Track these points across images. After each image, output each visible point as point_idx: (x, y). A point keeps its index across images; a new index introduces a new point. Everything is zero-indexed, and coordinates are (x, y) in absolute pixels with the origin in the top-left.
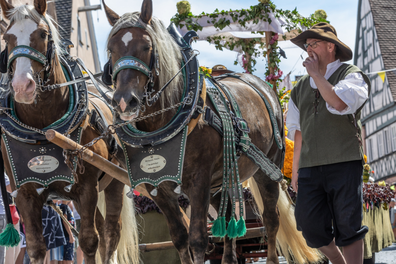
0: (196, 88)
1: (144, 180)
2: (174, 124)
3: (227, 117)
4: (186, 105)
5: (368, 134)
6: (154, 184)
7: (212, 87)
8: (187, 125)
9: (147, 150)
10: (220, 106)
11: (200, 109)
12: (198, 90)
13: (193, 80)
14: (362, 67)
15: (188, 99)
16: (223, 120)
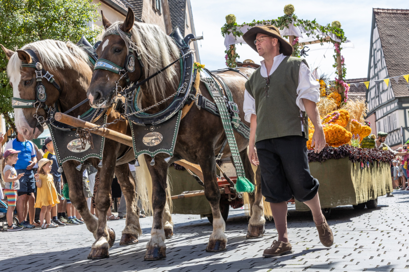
0: (190, 80)
1: (145, 152)
2: (171, 108)
3: (220, 101)
4: (180, 93)
5: (377, 119)
6: (152, 155)
7: (208, 77)
8: (181, 109)
9: (149, 128)
10: (215, 92)
11: (192, 97)
12: (191, 81)
13: (188, 74)
14: (374, 74)
15: (182, 89)
16: (217, 103)
